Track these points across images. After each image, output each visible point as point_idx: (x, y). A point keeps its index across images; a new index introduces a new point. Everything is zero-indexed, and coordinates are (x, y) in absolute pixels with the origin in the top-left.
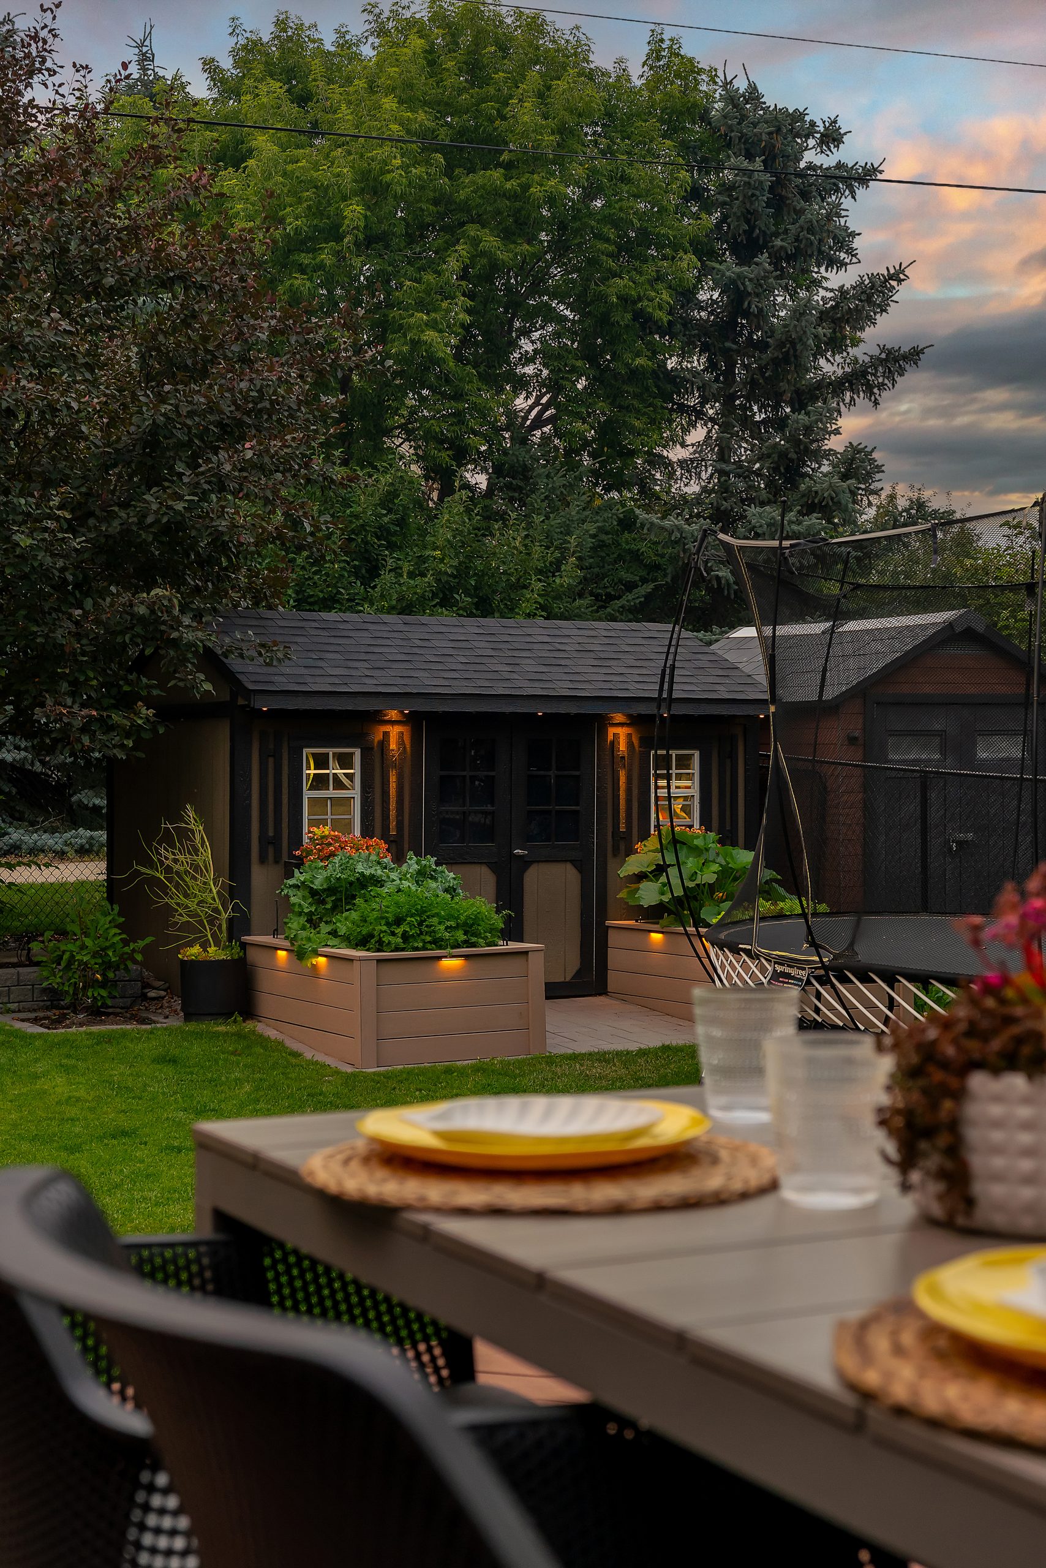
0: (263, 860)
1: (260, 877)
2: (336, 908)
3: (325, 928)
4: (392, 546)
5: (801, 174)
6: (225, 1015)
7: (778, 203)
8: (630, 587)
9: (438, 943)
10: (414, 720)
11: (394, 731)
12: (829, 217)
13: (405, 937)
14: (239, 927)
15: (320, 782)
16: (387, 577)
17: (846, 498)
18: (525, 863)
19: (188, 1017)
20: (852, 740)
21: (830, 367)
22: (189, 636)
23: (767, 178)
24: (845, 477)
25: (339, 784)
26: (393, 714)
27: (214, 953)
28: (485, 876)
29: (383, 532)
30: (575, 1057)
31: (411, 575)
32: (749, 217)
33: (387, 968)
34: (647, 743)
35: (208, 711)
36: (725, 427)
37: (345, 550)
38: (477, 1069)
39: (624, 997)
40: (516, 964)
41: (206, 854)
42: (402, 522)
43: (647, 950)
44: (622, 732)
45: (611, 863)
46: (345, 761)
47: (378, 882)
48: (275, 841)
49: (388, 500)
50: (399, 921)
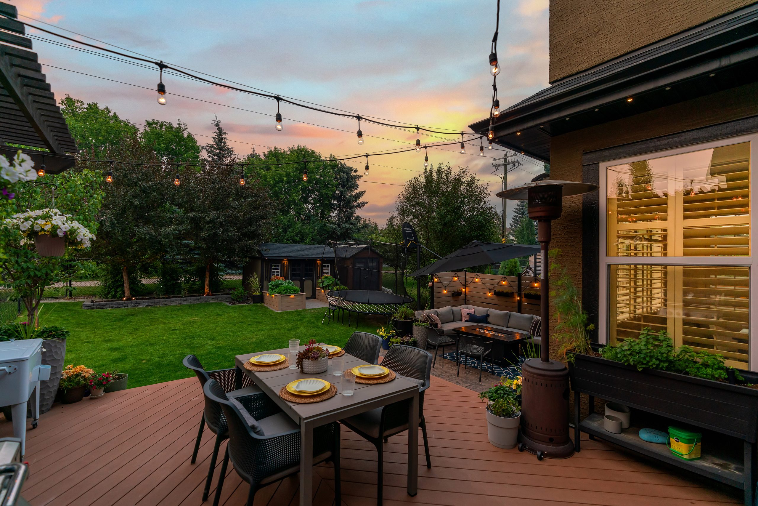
0: (265, 280)
1: (265, 282)
2: (276, 288)
3: (274, 291)
4: (289, 228)
5: (351, 176)
6: (259, 303)
7: (348, 180)
8: (325, 234)
9: (290, 293)
10: (289, 260)
11: (286, 261)
12: (355, 183)
13: (285, 292)
14: (262, 290)
15: (274, 269)
16: (288, 232)
17: (356, 223)
18: (304, 280)
19: (254, 303)
20: (351, 263)
21: (355, 203)
22: (255, 248)
23: (346, 176)
24: (356, 220)
25: (277, 269)
26: (285, 259)
27: (258, 294)
28: (298, 283)
29: (288, 226)
30: (309, 309)
31: (292, 232)
32: (344, 182)
33: (283, 297)
34: (323, 263)
35: (258, 258)
36: (339, 212)
37: (282, 228)
38: (295, 311)
39: (318, 299)
40: (301, 296)
41: (257, 279)
42: (291, 224)
43: (321, 293)
44: (319, 262)
45: (317, 280)
46: (278, 266)
47: (282, 284)
48: (267, 277)
49: (289, 221)
50: (285, 290)
